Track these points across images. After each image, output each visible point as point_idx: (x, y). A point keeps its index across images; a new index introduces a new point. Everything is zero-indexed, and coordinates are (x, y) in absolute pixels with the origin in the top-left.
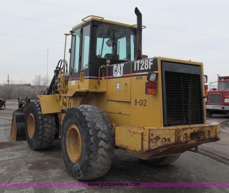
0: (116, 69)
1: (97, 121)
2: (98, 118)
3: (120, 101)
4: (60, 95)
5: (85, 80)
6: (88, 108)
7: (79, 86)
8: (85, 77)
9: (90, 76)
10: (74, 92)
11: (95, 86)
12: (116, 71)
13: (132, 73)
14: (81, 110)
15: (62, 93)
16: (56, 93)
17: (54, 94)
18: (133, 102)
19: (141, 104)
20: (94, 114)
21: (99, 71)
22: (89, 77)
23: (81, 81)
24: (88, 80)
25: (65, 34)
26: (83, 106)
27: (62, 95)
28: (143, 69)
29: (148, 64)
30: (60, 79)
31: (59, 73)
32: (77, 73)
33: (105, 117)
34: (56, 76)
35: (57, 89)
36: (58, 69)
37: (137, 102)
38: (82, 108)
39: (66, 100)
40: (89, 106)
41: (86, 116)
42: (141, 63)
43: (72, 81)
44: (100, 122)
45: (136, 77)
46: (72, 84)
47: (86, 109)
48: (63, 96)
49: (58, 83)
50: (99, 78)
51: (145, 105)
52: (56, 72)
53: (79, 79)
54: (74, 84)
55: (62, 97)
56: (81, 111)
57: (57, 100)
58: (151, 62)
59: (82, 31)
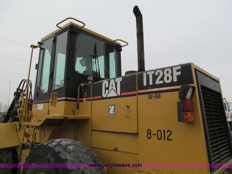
0: (107, 86)
1: (85, 168)
2: (86, 162)
3: (114, 132)
4: (20, 123)
5: (58, 103)
6: (68, 145)
7: (49, 111)
8: (58, 99)
9: (66, 96)
10: (43, 120)
11: (73, 110)
12: (107, 89)
13: (139, 90)
14: (57, 149)
15: (23, 120)
16: (15, 121)
17: (13, 121)
18: (143, 134)
19: (160, 138)
20: (80, 156)
21: (79, 91)
22: (65, 98)
23: (52, 104)
24: (64, 102)
25: (31, 46)
26: (59, 142)
27: (24, 123)
28: (162, 82)
29: (172, 74)
30: (21, 103)
31: (21, 95)
32: (46, 94)
33: (95, 158)
34: (17, 99)
35: (17, 115)
36: (19, 91)
37: (152, 134)
38: (59, 144)
39: (29, 130)
40: (69, 141)
41: (67, 160)
42: (156, 74)
43: (39, 105)
44: (91, 169)
45: (147, 95)
46: (38, 109)
47: (65, 147)
48: (24, 126)
49: (18, 108)
50: (78, 99)
51: (168, 139)
52: (16, 94)
53: (49, 102)
54: (41, 109)
55: (22, 126)
56: (57, 151)
57: (17, 130)
58: (178, 71)
59: (55, 41)
